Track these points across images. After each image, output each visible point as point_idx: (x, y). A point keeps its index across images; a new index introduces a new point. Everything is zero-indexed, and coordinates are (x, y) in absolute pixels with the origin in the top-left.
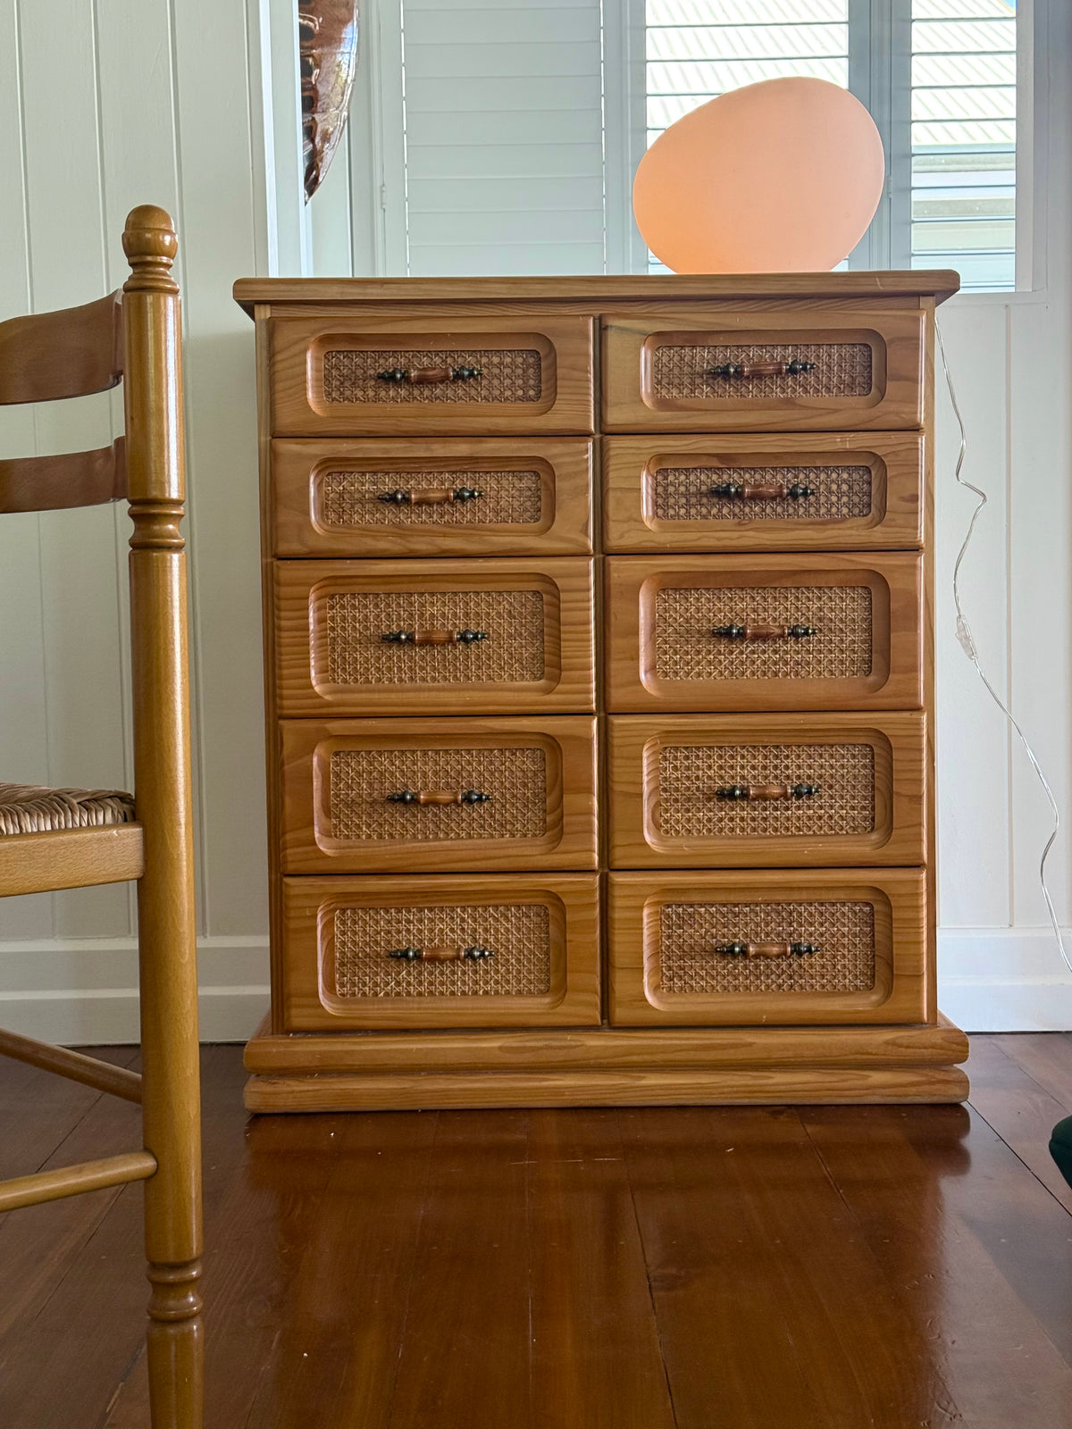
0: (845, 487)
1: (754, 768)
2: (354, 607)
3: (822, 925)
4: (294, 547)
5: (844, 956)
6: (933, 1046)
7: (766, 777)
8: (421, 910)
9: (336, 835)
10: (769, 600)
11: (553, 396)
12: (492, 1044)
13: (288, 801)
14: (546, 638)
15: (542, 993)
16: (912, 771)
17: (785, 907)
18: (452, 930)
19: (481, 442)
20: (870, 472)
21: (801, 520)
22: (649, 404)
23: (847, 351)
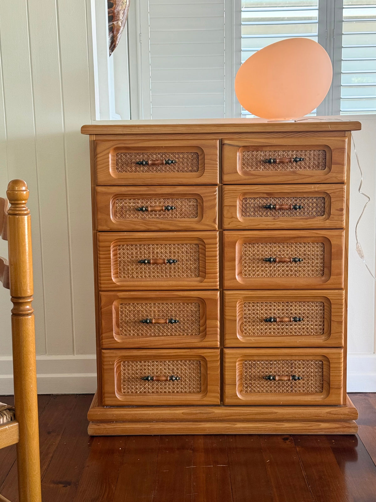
0: (315, 205)
1: (278, 310)
2: (128, 249)
3: (303, 368)
4: (105, 228)
5: (312, 380)
6: (345, 414)
7: (283, 313)
8: (153, 362)
9: (121, 334)
10: (285, 247)
11: (203, 170)
12: (179, 412)
13: (103, 321)
14: (200, 261)
15: (198, 392)
16: (339, 312)
17: (290, 361)
18: (165, 369)
19: (175, 188)
20: (325, 199)
21: (298, 217)
22: (239, 172)
23: (316, 153)
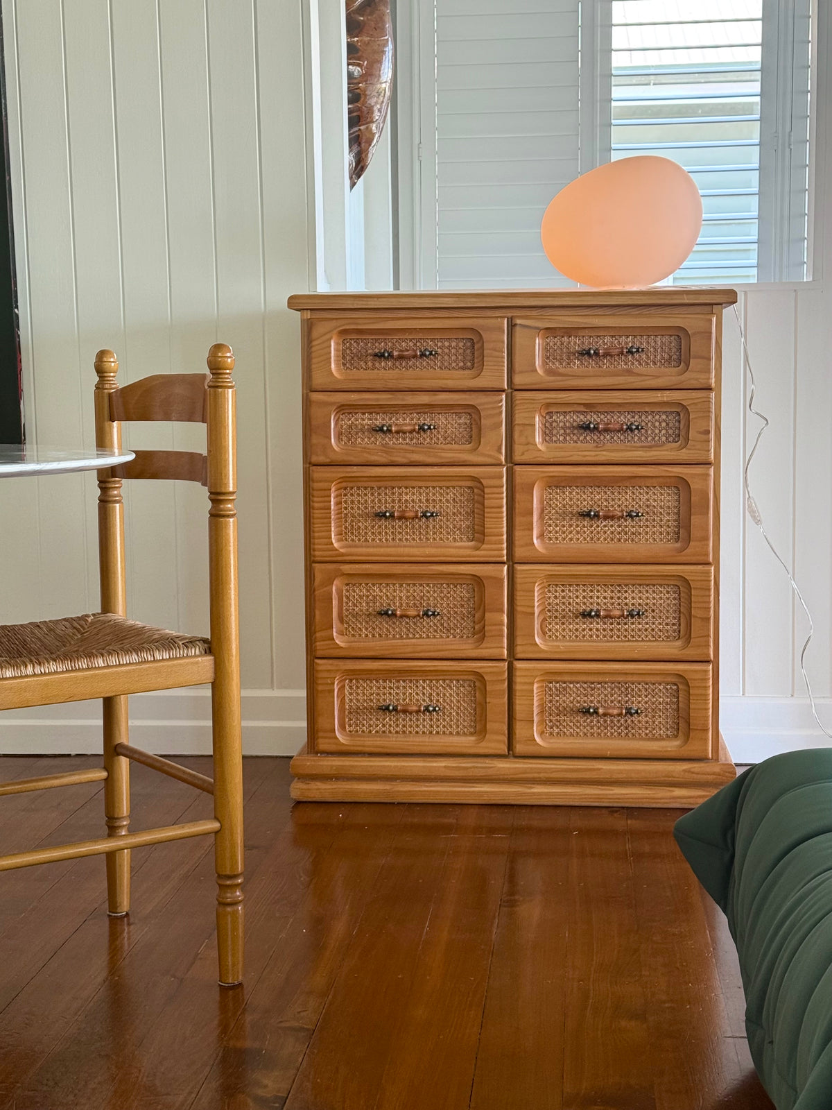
0: (664, 424)
1: (605, 598)
2: (358, 495)
3: (646, 696)
4: (322, 459)
5: (660, 716)
6: (714, 774)
7: (612, 604)
8: (398, 681)
9: (346, 634)
10: (616, 494)
11: (482, 366)
12: (440, 764)
13: (317, 613)
14: (476, 515)
15: (471, 734)
16: (703, 602)
17: (623, 685)
18: (417, 694)
19: (436, 395)
20: (679, 415)
21: (636, 444)
22: (540, 371)
23: (666, 339)
